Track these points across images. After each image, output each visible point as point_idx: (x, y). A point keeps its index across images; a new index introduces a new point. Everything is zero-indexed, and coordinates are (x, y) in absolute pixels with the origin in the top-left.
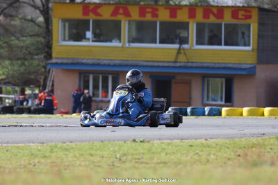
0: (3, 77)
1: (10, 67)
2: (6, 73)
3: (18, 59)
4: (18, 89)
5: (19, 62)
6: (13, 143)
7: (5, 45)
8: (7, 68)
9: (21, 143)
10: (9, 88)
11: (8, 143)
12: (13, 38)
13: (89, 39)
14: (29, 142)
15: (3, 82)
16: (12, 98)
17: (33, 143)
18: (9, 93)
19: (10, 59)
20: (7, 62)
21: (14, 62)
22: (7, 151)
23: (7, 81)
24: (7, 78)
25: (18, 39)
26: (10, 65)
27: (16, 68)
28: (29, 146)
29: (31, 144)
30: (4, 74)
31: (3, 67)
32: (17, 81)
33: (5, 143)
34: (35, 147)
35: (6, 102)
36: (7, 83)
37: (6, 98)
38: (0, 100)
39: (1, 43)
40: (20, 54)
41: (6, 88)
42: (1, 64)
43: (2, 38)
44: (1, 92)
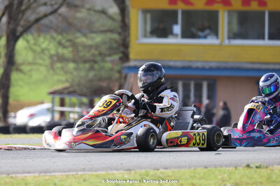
0: (67, 85)
1: (75, 73)
2: (70, 80)
3: (85, 62)
4: (85, 100)
5: (87, 65)
6: (91, 170)
7: (68, 44)
8: (71, 73)
9: (101, 170)
10: (74, 99)
11: (84, 170)
12: (78, 34)
13: (177, 35)
14: (111, 169)
15: (66, 91)
16: (77, 113)
17: (117, 170)
18: (73, 105)
19: (74, 61)
20: (71, 66)
21: (81, 66)
22: (84, 180)
23: (71, 89)
24: (72, 86)
25: (85, 35)
26: (76, 69)
27: (83, 73)
28: (113, 174)
29: (115, 172)
30: (67, 81)
31: (66, 73)
32: (85, 90)
33: (81, 171)
34: (120, 176)
35: (69, 117)
36: (72, 93)
37: (70, 112)
38: (62, 113)
39: (63, 41)
40: (88, 55)
41: (70, 99)
42: (63, 68)
43: (65, 35)
44: (62, 104)
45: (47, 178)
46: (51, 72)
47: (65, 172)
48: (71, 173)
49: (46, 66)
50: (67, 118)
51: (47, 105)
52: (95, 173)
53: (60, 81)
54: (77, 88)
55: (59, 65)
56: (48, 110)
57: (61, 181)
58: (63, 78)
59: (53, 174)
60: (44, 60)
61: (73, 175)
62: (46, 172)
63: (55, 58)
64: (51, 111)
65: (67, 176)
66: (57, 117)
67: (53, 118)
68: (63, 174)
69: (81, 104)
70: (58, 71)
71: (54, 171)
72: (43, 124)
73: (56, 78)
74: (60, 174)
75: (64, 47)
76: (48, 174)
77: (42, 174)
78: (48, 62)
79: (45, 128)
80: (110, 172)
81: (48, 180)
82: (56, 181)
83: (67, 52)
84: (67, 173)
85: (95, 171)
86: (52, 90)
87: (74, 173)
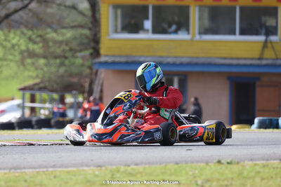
0: (37, 81)
1: (45, 69)
2: (40, 76)
3: (56, 57)
4: (56, 96)
5: (58, 61)
6: (62, 166)
7: (38, 39)
8: (42, 69)
9: (71, 167)
10: (45, 95)
11: (54, 166)
12: (49, 30)
13: (147, 31)
14: (82, 165)
15: (37, 87)
16: (48, 108)
17: (87, 166)
18: (43, 101)
19: (45, 57)
20: (42, 61)
21: (52, 61)
22: (55, 177)
23: (42, 85)
24: (42, 82)
25: (56, 31)
26: (46, 65)
27: (53, 69)
28: (83, 170)
29: (85, 168)
30: (37, 77)
31: (36, 69)
32: (55, 86)
33: (51, 167)
34: (91, 172)
35: (40, 114)
36: (42, 89)
37: (41, 108)
38: (33, 110)
39: (34, 37)
40: (59, 51)
41: (41, 95)
42: (33, 64)
43: (35, 31)
44: (33, 100)
45: (17, 174)
46: (22, 67)
47: (36, 168)
48: (41, 170)
49: (17, 62)
50: (38, 114)
51: (18, 101)
52: (66, 169)
53: (30, 76)
54: (47, 84)
55: (29, 61)
56: (19, 106)
57: (31, 177)
58: (33, 74)
59: (23, 170)
60: (15, 56)
61: (44, 172)
62: (16, 168)
63: (26, 54)
64: (22, 107)
65: (38, 172)
66: (27, 113)
67: (23, 114)
68: (34, 170)
69: (52, 101)
70: (29, 67)
71: (24, 168)
72: (14, 120)
73: (26, 73)
74: (31, 170)
75: (35, 43)
76: (19, 171)
77: (12, 171)
78: (18, 57)
79: (15, 125)
80: (81, 168)
81: (19, 176)
82: (27, 177)
83: (37, 48)
84: (38, 170)
85: (66, 167)
86: (22, 86)
87: (45, 170)
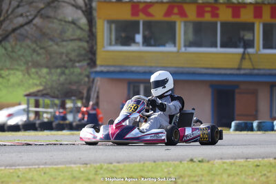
0: (41, 88)
1: (48, 77)
2: (44, 84)
3: (57, 67)
4: (57, 101)
5: (59, 70)
6: (52, 164)
7: (41, 51)
8: (45, 77)
9: (61, 164)
10: (48, 101)
11: (46, 164)
12: (50, 43)
14: (70, 163)
15: (40, 94)
16: (51, 113)
17: (75, 163)
18: (46, 106)
19: (47, 67)
20: (45, 70)
21: (53, 71)
22: (45, 173)
23: (44, 92)
24: (45, 89)
25: (57, 44)
26: (48, 74)
27: (55, 78)
28: (71, 167)
29: (72, 165)
30: (41, 84)
31: (40, 77)
32: (57, 92)
33: (42, 165)
34: (77, 169)
35: (43, 117)
36: (44, 95)
37: (44, 112)
38: (37, 113)
39: (37, 48)
40: (59, 62)
41: (44, 101)
42: (37, 73)
43: (39, 43)
44: (37, 105)
45: (11, 171)
46: (27, 76)
47: (28, 165)
49: (22, 71)
50: (41, 118)
51: (24, 106)
52: (55, 167)
53: (34, 84)
54: (49, 91)
55: (33, 70)
56: (24, 110)
57: (24, 173)
58: (37, 82)
59: (17, 167)
60: (20, 66)
61: (35, 168)
62: (11, 166)
63: (30, 64)
64: (27, 112)
65: (30, 169)
66: (32, 116)
67: (28, 118)
68: (27, 167)
69: (53, 105)
70: (33, 76)
71: (19, 165)
72: (20, 123)
73: (31, 82)
74: (24, 167)
75: (39, 54)
77: (8, 168)
78: (24, 67)
79: (21, 127)
80: (69, 166)
81: (12, 173)
82: (20, 174)
84: (31, 167)
85: (55, 165)
86: (27, 92)
87: (36, 167)
